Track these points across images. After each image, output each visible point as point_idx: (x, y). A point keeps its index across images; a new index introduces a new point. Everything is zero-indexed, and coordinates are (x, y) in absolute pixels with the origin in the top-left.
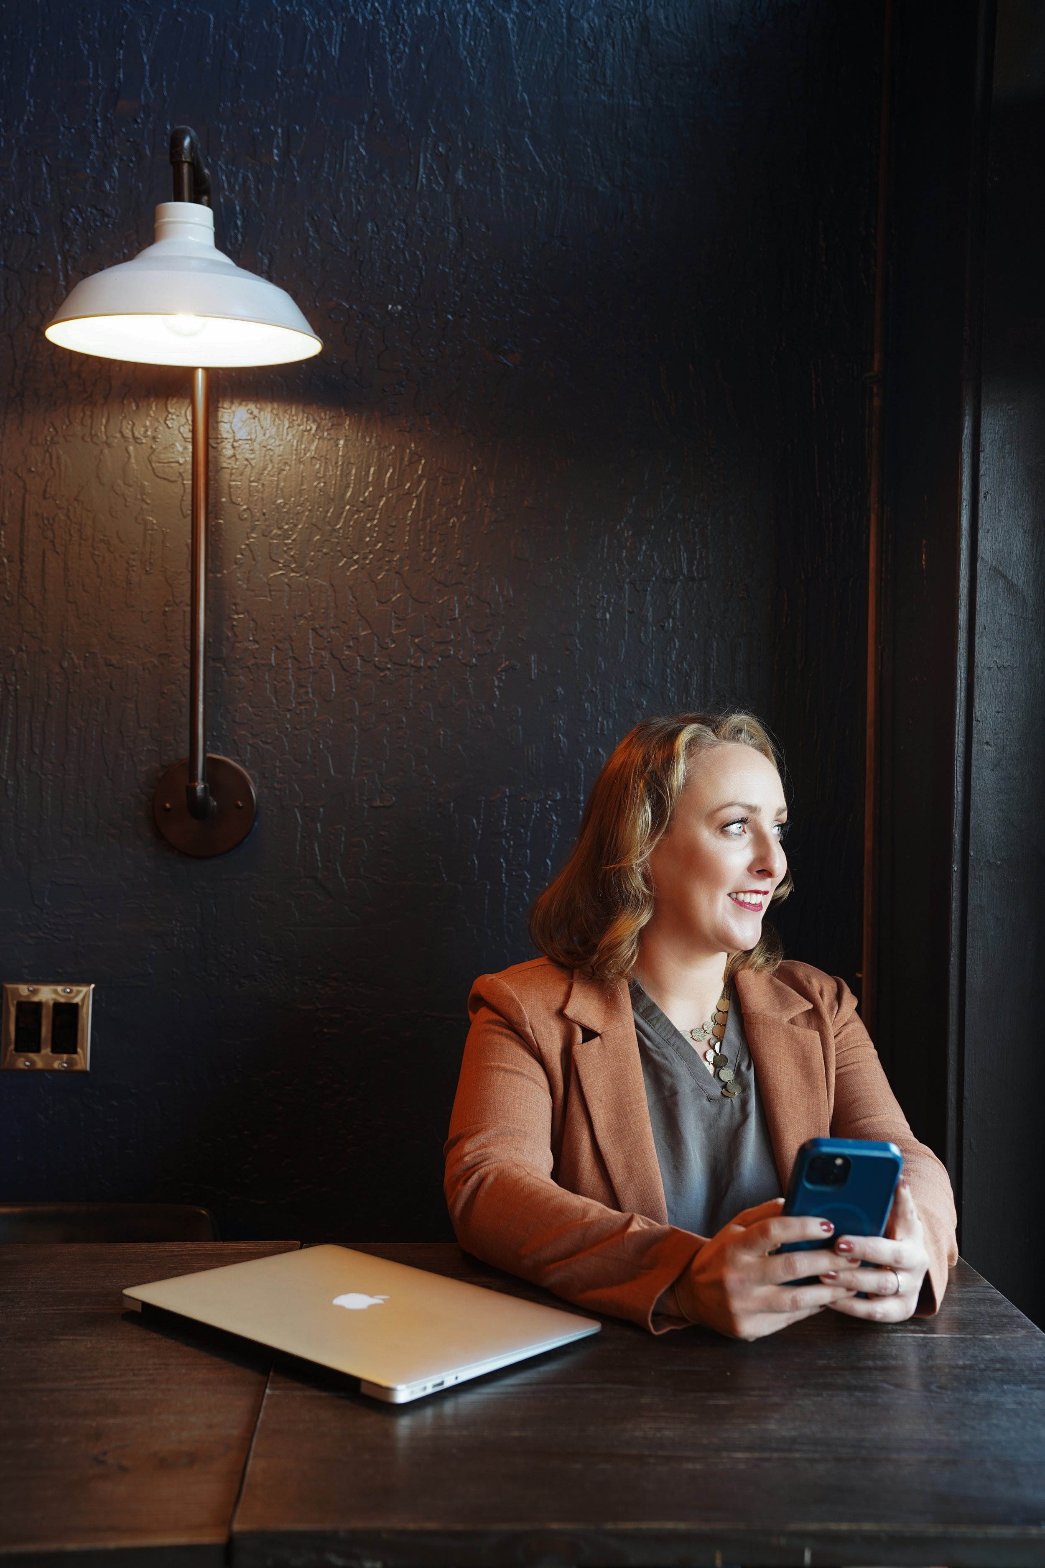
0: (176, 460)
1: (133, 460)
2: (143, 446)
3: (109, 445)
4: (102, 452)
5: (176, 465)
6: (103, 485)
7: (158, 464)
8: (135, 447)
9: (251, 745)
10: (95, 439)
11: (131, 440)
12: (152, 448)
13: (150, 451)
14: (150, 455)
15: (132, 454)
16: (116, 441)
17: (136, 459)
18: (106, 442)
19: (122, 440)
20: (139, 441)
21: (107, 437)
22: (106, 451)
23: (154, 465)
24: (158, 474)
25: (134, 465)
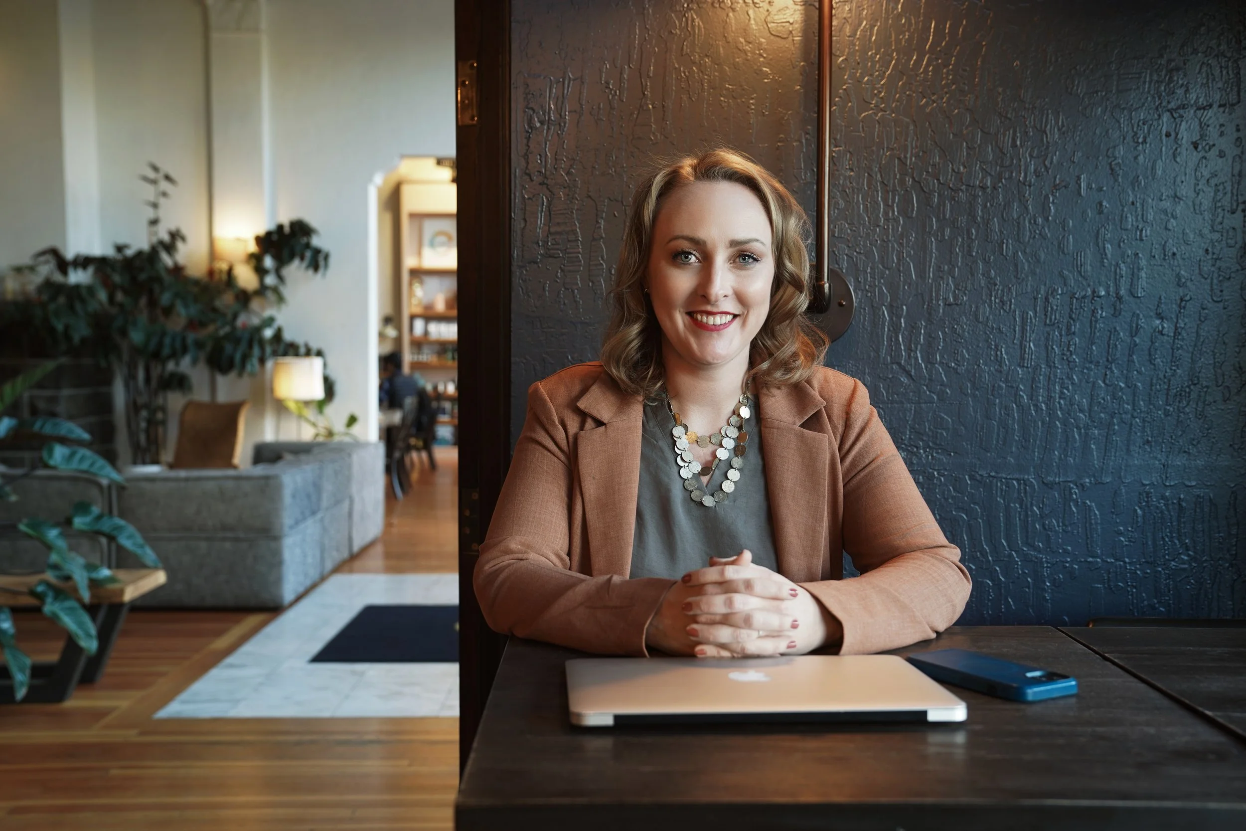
0: (787, 20)
1: (752, 22)
2: (761, 9)
3: (733, 10)
4: (728, 15)
5: (788, 24)
6: (728, 42)
7: (772, 24)
8: (755, 11)
9: (847, 255)
10: (722, 5)
11: (751, 5)
12: (768, 11)
13: (767, 13)
14: (766, 17)
15: (752, 16)
16: (739, 6)
17: (755, 19)
18: (731, 7)
19: (744, 5)
20: (757, 5)
21: (732, 4)
22: (731, 14)
23: (769, 26)
24: (773, 33)
25: (754, 26)
